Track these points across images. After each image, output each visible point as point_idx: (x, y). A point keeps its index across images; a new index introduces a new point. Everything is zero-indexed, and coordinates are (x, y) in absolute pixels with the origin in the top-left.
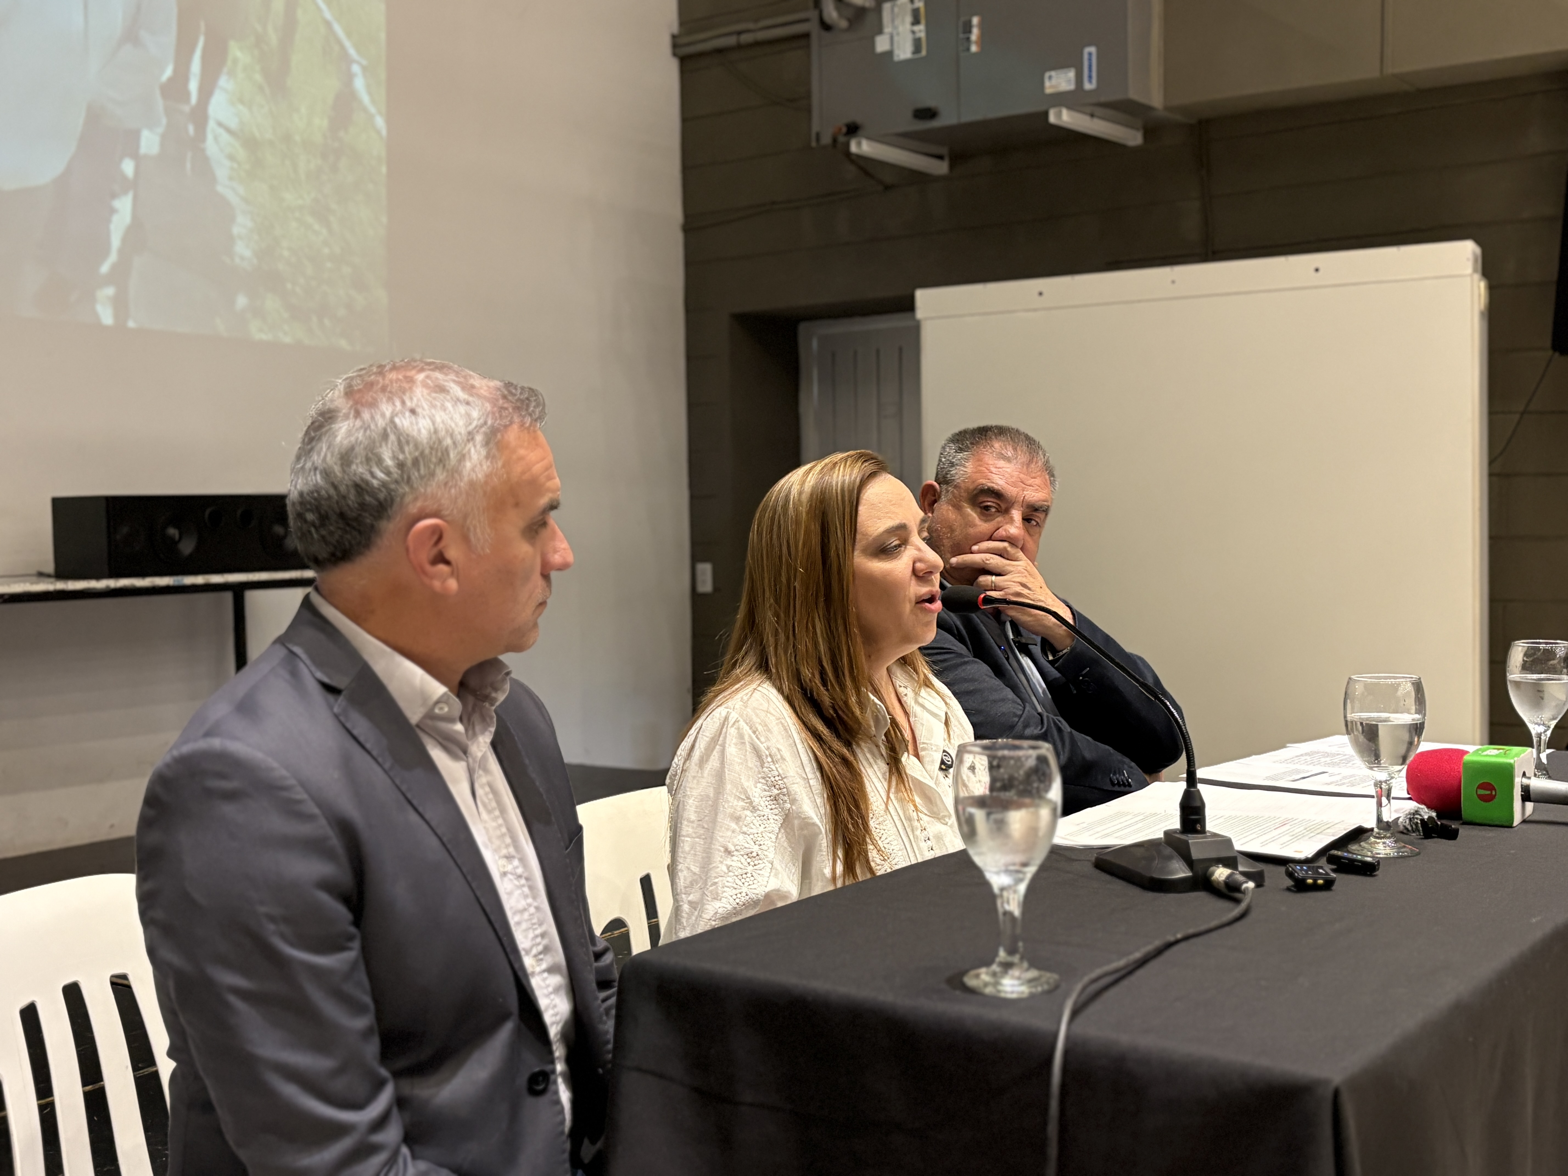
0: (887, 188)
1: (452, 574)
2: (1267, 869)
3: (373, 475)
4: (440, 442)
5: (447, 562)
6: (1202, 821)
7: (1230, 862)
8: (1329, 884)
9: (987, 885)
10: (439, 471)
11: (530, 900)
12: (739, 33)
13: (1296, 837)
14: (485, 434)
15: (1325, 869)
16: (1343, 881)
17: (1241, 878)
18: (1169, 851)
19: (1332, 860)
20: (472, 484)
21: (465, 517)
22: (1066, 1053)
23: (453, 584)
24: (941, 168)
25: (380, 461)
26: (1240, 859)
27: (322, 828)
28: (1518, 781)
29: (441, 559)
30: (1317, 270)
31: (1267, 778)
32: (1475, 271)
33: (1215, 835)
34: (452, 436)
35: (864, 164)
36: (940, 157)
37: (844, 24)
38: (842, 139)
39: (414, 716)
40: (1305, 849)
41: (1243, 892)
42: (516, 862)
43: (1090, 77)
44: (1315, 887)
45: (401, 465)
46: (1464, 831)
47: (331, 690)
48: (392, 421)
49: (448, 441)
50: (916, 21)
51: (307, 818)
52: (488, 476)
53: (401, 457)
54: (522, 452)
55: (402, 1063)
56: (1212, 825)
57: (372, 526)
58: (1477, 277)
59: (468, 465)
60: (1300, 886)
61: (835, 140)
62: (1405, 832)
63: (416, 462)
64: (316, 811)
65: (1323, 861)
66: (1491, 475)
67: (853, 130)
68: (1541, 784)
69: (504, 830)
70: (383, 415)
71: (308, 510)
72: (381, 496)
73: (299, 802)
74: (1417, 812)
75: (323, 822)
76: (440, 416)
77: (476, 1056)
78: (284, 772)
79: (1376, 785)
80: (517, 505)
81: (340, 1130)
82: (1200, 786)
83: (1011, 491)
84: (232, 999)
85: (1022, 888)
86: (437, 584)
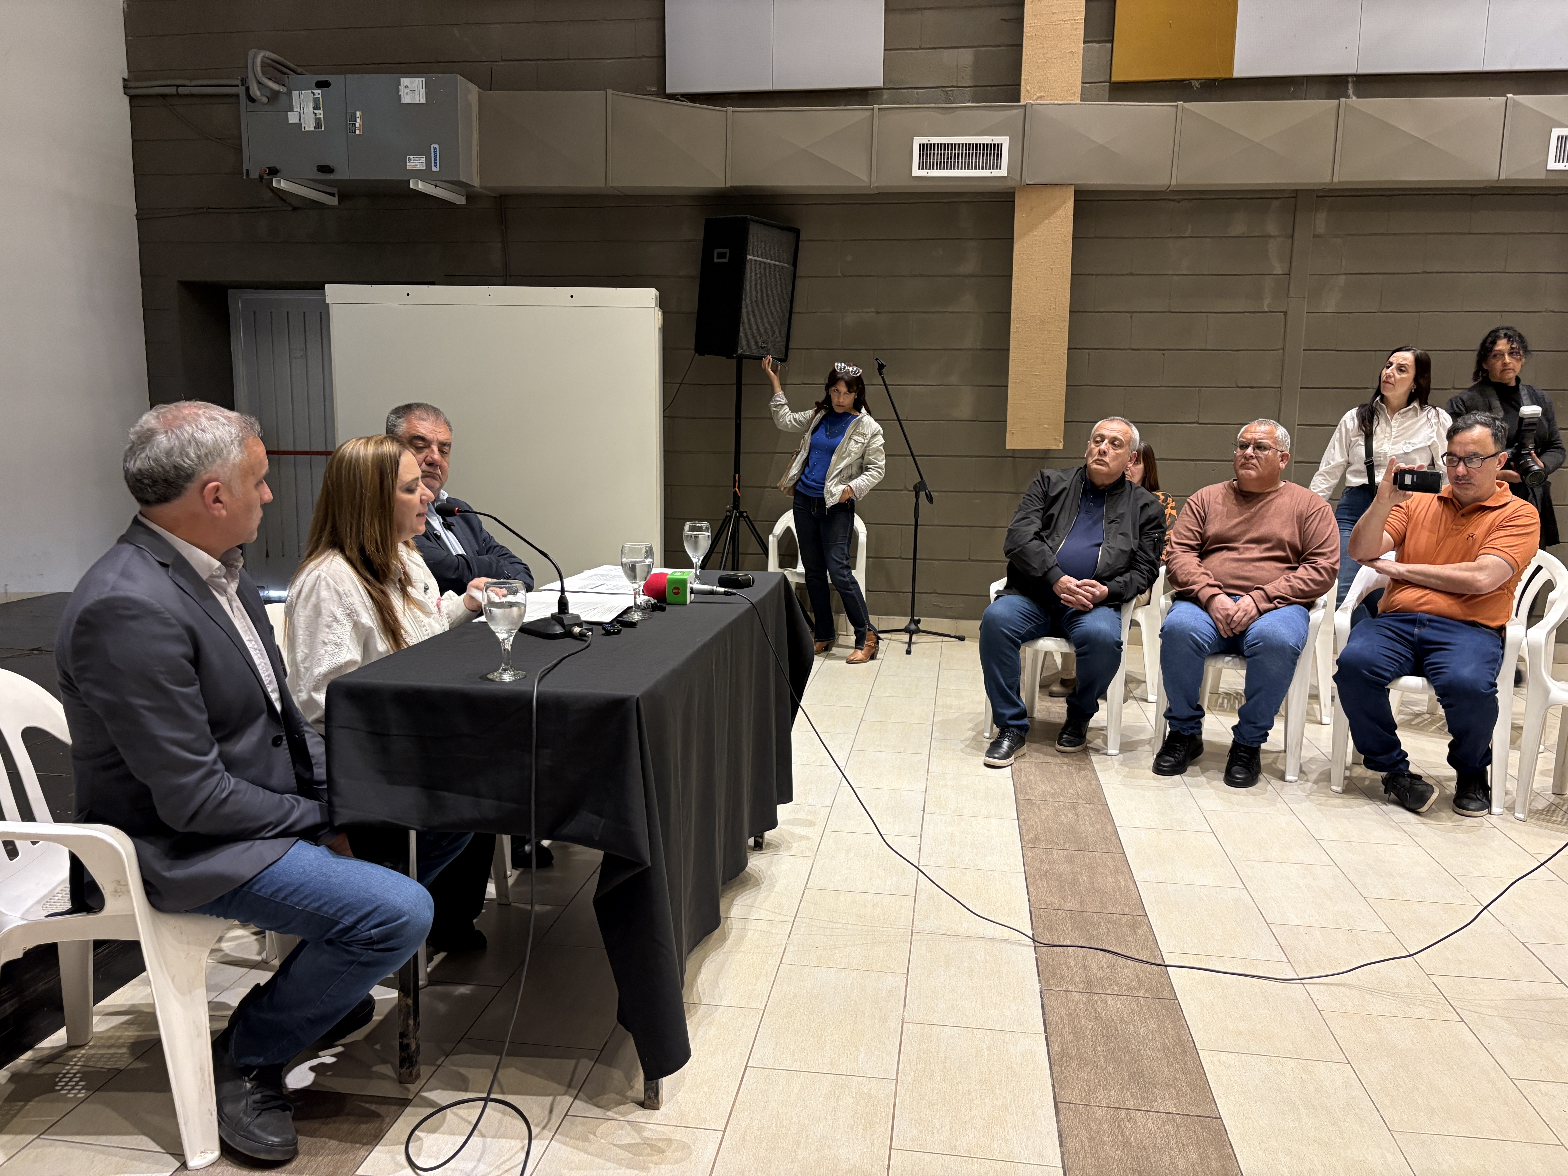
0: (295, 209)
1: (223, 507)
2: (594, 627)
3: (184, 462)
4: (218, 445)
5: (221, 502)
6: (567, 609)
7: (580, 625)
8: (619, 632)
9: (497, 639)
10: (218, 459)
11: (261, 660)
12: (178, 86)
13: (603, 614)
14: (239, 441)
15: (618, 626)
16: (625, 630)
17: (586, 631)
18: (554, 622)
19: (619, 622)
20: (234, 465)
21: (230, 482)
22: (537, 698)
23: (224, 512)
24: (334, 201)
25: (188, 456)
26: (584, 624)
27: (179, 630)
28: (689, 585)
29: (217, 500)
30: (572, 296)
31: (580, 588)
32: (656, 305)
33: (572, 614)
34: (224, 443)
35: (279, 194)
36: (333, 195)
37: (265, 100)
38: (266, 177)
39: (205, 576)
40: (608, 618)
41: (587, 637)
42: (253, 643)
43: (435, 163)
44: (614, 633)
45: (199, 457)
46: (668, 608)
47: (164, 565)
48: (193, 435)
49: (222, 445)
50: (316, 107)
51: (171, 625)
52: (241, 461)
53: (199, 453)
54: (255, 448)
55: (218, 736)
56: (572, 610)
57: (183, 486)
58: (657, 308)
59: (232, 456)
60: (608, 633)
61: (261, 178)
62: (644, 609)
63: (206, 455)
64: (176, 622)
65: (615, 623)
66: (664, 417)
67: (274, 172)
68: (697, 586)
69: (247, 628)
70: (188, 432)
71: (145, 478)
72: (189, 472)
73: (168, 618)
74: (649, 600)
75: (180, 628)
76: (218, 433)
77: (250, 731)
78: (159, 605)
79: (634, 590)
80: (253, 474)
81: (201, 765)
82: (566, 594)
83: (430, 436)
84: (142, 711)
85: (511, 639)
86: (216, 513)
